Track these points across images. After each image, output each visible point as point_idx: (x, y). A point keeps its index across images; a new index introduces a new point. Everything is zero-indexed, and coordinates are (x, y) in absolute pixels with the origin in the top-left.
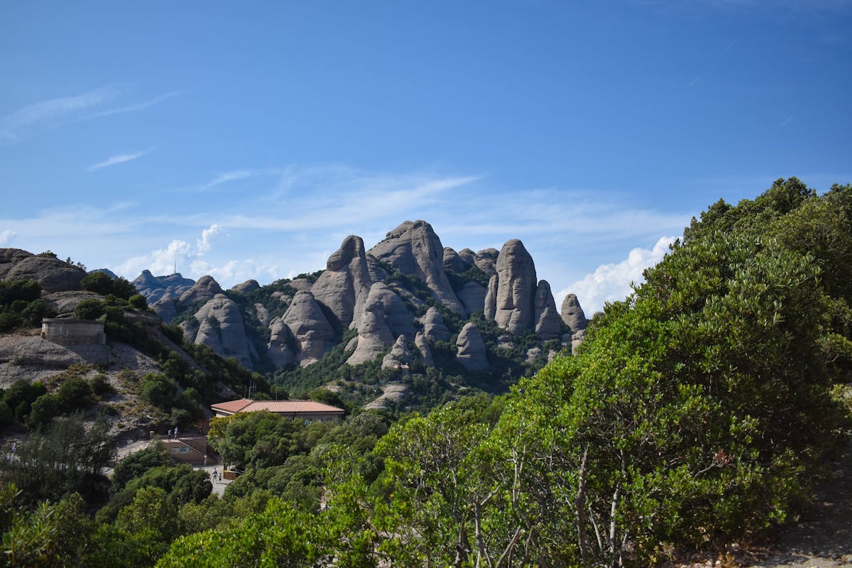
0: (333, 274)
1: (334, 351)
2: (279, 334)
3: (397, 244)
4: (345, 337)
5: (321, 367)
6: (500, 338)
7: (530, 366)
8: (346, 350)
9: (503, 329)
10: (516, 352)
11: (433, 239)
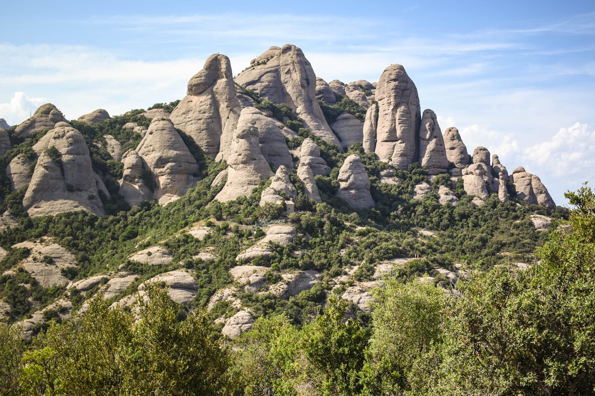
0: (195, 99)
1: (199, 186)
2: (133, 167)
3: (264, 71)
4: (211, 170)
5: (184, 206)
6: (383, 173)
7: (421, 204)
8: (213, 185)
9: (386, 164)
10: (403, 188)
11: (304, 65)
